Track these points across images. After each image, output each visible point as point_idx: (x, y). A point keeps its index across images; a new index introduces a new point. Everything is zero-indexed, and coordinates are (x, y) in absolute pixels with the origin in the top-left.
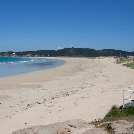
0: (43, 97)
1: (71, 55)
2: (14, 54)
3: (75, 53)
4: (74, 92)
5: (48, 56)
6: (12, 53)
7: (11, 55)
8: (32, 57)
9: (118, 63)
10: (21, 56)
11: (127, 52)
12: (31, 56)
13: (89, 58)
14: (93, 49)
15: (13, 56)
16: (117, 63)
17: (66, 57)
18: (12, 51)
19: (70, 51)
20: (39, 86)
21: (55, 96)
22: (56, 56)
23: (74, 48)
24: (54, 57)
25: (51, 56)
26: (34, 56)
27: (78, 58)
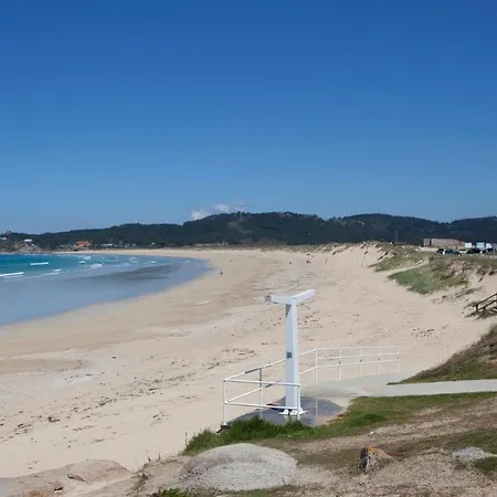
0: (75, 401)
1: (235, 241)
2: (28, 243)
3: (251, 231)
4: (178, 381)
5: (153, 248)
6: (20, 237)
7: (16, 246)
8: (92, 252)
9: (381, 267)
10: (54, 248)
11: (436, 223)
12: (91, 248)
13: (295, 251)
14: (315, 216)
15: (26, 251)
16: (377, 271)
17: (216, 247)
18: (19, 232)
19: (232, 224)
20: (79, 364)
21: (112, 396)
22: (179, 245)
23: (244, 214)
24: (173, 247)
25: (161, 245)
26: (101, 248)
27: (256, 252)
